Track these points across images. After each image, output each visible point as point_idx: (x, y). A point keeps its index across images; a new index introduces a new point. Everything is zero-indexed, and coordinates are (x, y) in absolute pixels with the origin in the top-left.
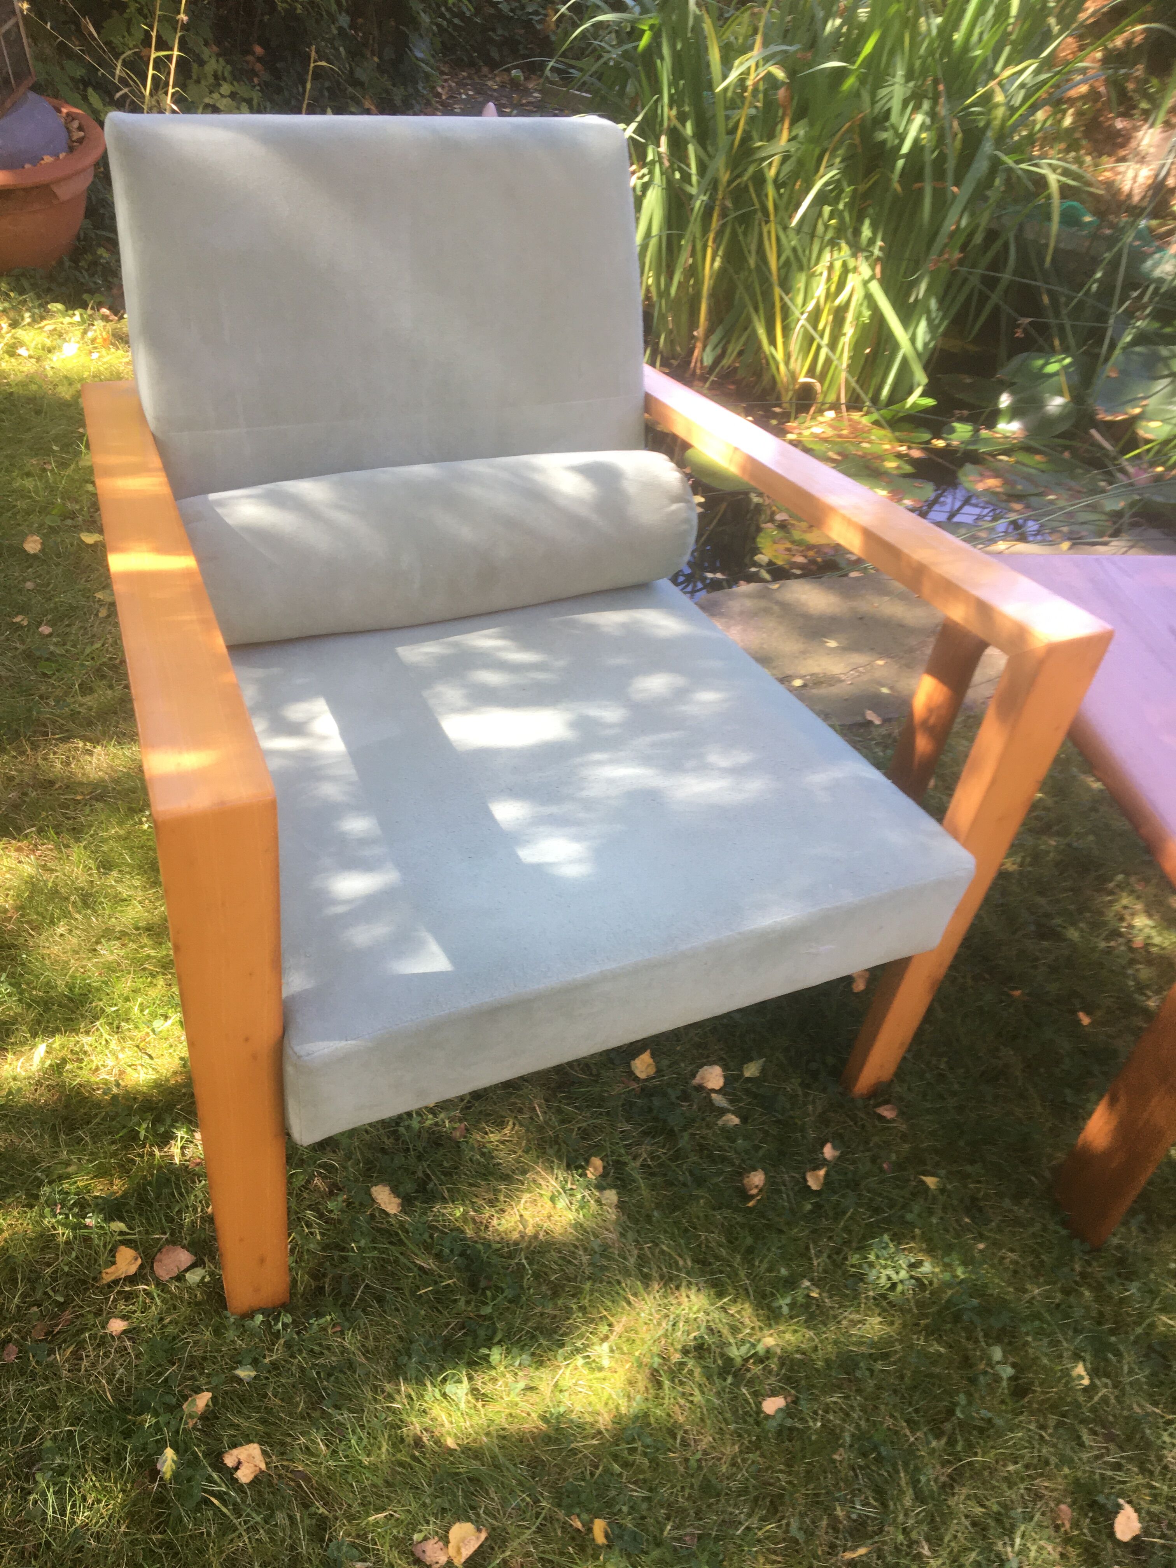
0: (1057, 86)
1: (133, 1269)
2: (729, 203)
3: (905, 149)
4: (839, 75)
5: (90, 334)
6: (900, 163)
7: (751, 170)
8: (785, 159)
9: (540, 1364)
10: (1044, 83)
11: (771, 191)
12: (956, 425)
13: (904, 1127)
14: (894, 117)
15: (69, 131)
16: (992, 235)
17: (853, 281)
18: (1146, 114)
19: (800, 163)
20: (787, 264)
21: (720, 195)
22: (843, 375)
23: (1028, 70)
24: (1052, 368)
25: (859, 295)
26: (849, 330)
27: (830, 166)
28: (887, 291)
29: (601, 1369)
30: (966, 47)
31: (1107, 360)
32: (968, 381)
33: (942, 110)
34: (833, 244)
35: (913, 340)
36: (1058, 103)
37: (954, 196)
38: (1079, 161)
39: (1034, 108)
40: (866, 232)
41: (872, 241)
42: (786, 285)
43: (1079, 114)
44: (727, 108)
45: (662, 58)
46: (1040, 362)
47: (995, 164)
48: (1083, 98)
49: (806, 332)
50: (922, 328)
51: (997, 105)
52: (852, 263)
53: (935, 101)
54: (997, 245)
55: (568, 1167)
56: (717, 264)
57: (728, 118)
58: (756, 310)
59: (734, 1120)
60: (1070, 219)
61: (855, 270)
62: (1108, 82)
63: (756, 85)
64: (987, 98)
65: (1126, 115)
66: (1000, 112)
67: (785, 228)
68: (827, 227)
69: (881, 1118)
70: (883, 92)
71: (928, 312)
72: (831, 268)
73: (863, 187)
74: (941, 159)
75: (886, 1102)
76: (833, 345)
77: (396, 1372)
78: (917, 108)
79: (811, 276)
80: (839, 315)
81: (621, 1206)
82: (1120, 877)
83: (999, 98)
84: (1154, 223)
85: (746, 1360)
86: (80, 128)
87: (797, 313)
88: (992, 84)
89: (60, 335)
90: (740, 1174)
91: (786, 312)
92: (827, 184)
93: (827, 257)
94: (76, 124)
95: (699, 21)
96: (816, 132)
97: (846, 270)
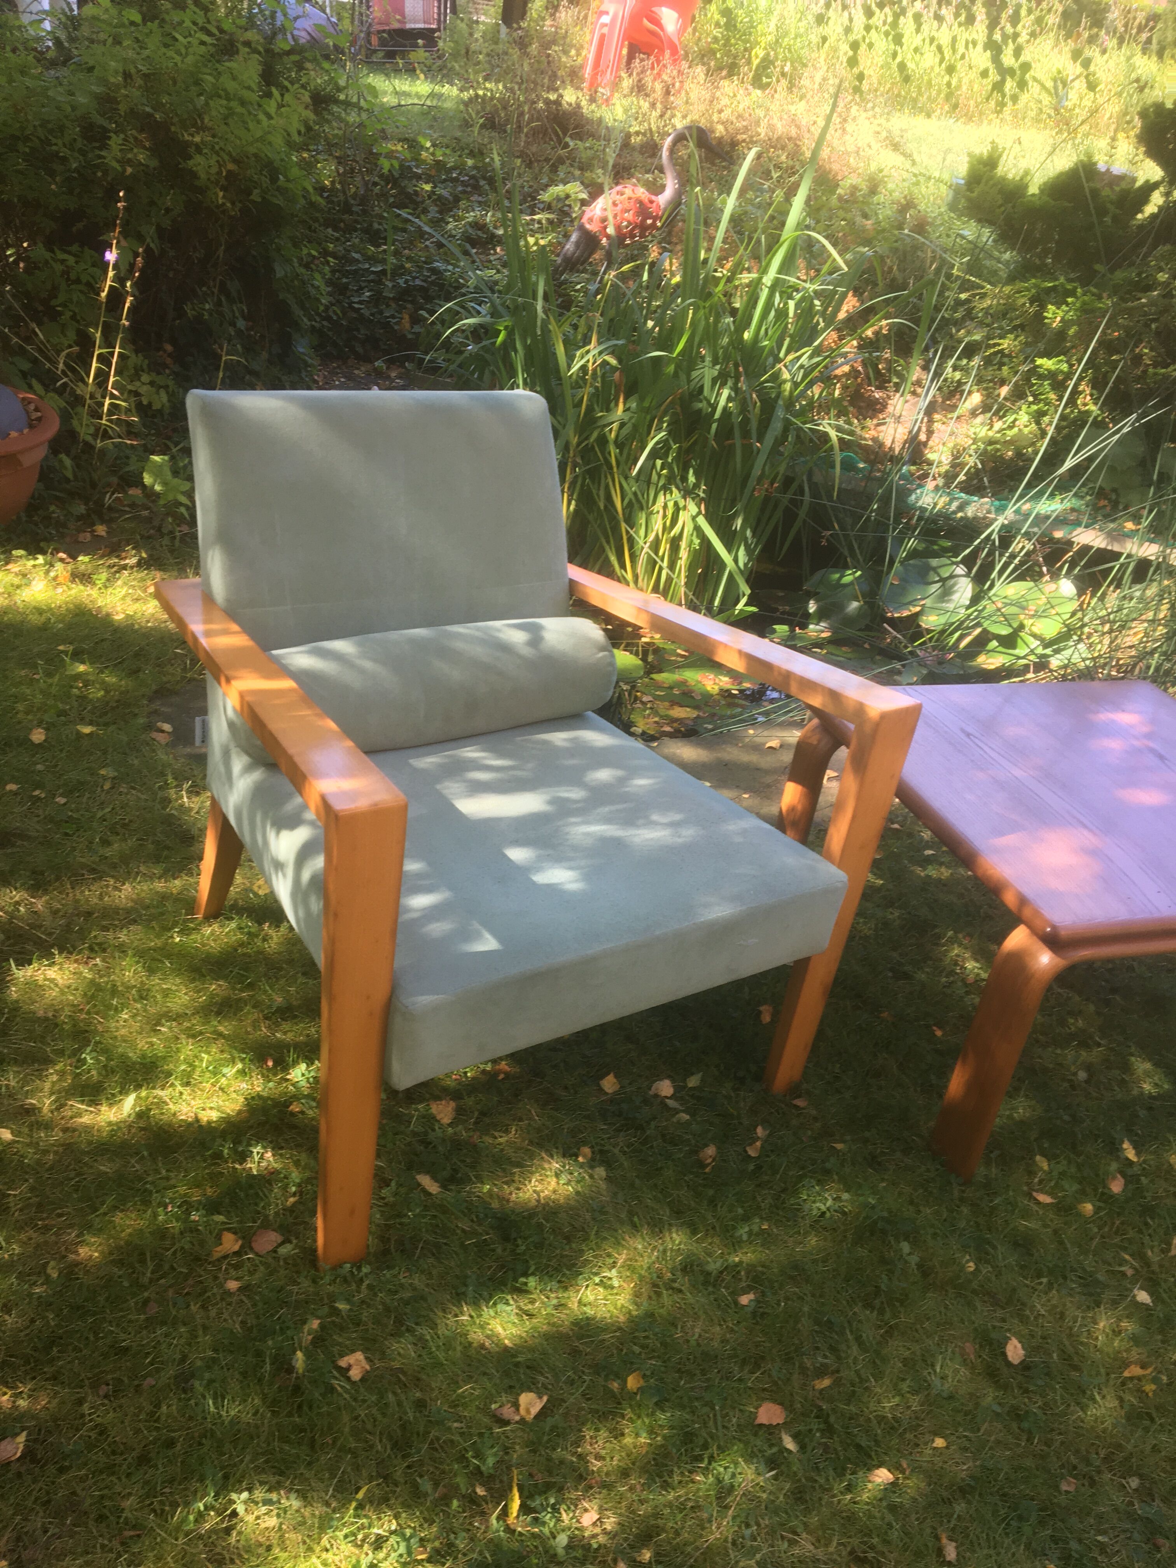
0: (826, 367)
1: (236, 1248)
2: (579, 460)
3: (717, 415)
4: (661, 362)
5: (52, 574)
6: (714, 426)
7: (595, 435)
8: (622, 425)
9: (566, 1289)
10: (818, 364)
11: (613, 451)
12: (776, 627)
13: (814, 1112)
14: (706, 392)
15: (27, 412)
16: (788, 481)
17: (683, 516)
18: (897, 387)
19: (635, 427)
20: (630, 505)
21: (571, 454)
22: (683, 589)
23: (805, 357)
24: (848, 579)
25: (689, 528)
26: (684, 554)
27: (659, 429)
28: (711, 524)
29: (612, 1288)
30: (756, 339)
31: (889, 572)
32: (781, 594)
33: (743, 385)
34: (666, 489)
35: (736, 560)
36: (827, 380)
37: (759, 450)
38: (850, 423)
39: (810, 385)
40: (692, 479)
41: (697, 486)
42: (631, 522)
43: (845, 388)
44: (572, 388)
45: (516, 351)
46: (837, 576)
47: (787, 424)
48: (847, 375)
49: (649, 556)
50: (742, 552)
51: (785, 381)
52: (682, 503)
53: (737, 380)
54: (794, 486)
55: (564, 1156)
56: (572, 508)
57: (573, 396)
58: (608, 542)
59: (685, 1117)
60: (848, 466)
61: (685, 508)
62: (864, 364)
63: (594, 370)
64: (776, 377)
65: (880, 387)
66: (788, 386)
67: (626, 478)
68: (659, 476)
69: (796, 1107)
70: (695, 374)
71: (746, 539)
72: (665, 507)
73: (686, 445)
74: (746, 421)
75: (799, 1096)
76: (672, 566)
77: (459, 1297)
78: (723, 385)
79: (649, 515)
80: (675, 544)
81: (608, 1179)
82: (950, 933)
83: (786, 375)
84: (913, 468)
85: (721, 1272)
86: (37, 410)
87: (641, 542)
88: (778, 366)
89: (24, 575)
90: (696, 1152)
91: (631, 541)
92: (657, 443)
93: (661, 499)
94: (32, 407)
95: (545, 323)
96: (646, 404)
97: (677, 509)
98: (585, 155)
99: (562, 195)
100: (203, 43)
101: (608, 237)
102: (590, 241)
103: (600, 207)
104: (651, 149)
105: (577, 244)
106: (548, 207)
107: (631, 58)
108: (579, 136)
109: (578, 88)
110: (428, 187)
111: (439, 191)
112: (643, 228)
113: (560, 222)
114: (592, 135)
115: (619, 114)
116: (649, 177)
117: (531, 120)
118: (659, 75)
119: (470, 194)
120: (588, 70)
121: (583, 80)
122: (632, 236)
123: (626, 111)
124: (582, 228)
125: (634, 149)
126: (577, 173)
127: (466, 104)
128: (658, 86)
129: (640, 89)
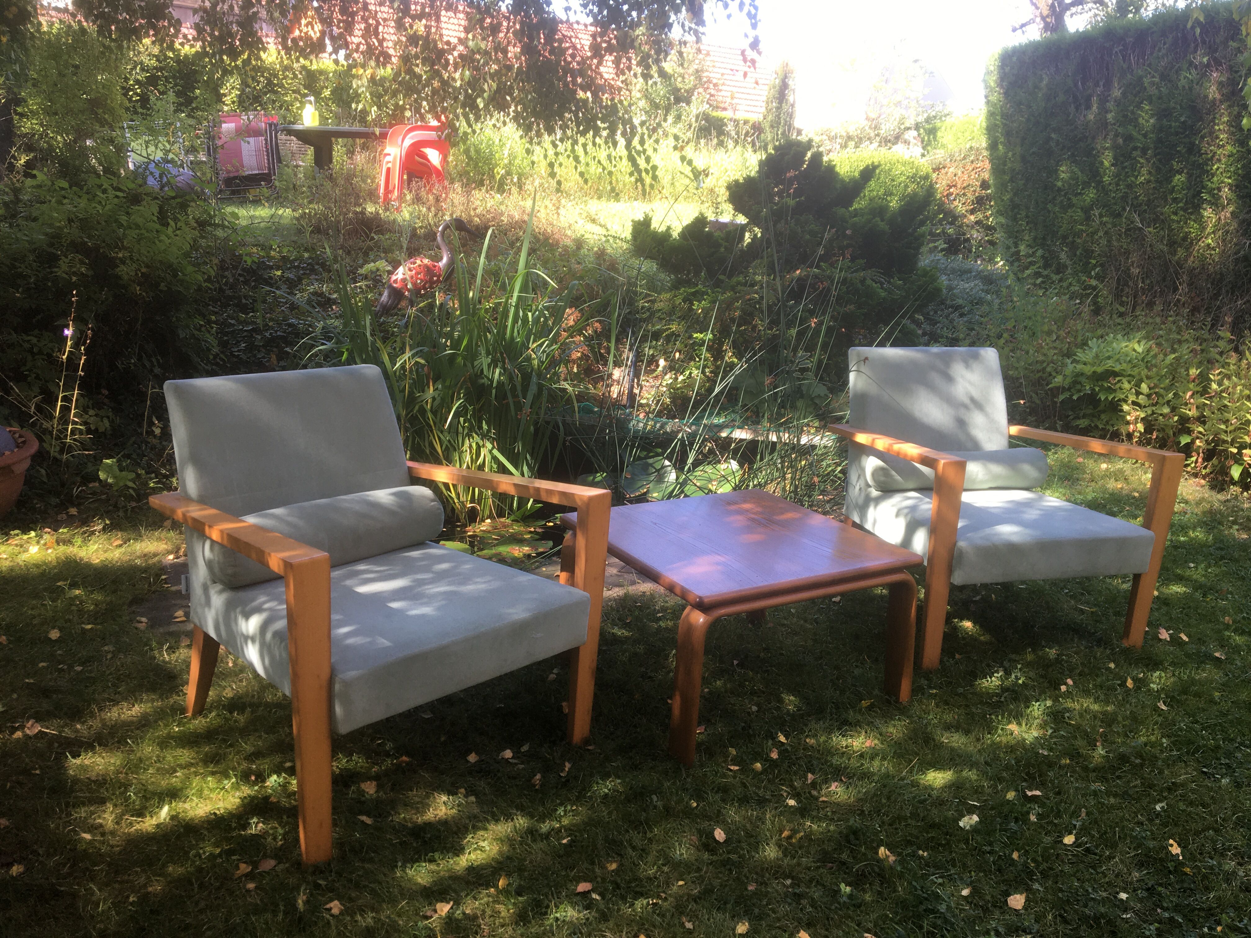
1: (249, 870)
2: (408, 425)
3: (494, 385)
4: (452, 357)
5: (42, 542)
6: (494, 391)
7: (417, 407)
8: (434, 399)
10: (555, 349)
11: (430, 415)
13: (599, 751)
14: (485, 372)
15: (15, 439)
17: (483, 452)
18: (614, 363)
19: (443, 400)
22: (490, 499)
23: (545, 345)
24: (598, 479)
25: (488, 458)
27: (458, 398)
28: (502, 453)
30: (512, 338)
31: (623, 471)
33: (508, 365)
34: (469, 436)
35: (522, 474)
36: (566, 361)
37: (524, 403)
40: (485, 427)
41: (489, 431)
43: (580, 366)
47: (540, 387)
48: (580, 359)
50: (525, 469)
51: (533, 359)
52: (481, 443)
53: (504, 363)
56: (409, 455)
59: (521, 765)
60: (585, 410)
61: (484, 446)
62: (591, 350)
63: (411, 368)
64: (528, 358)
65: (604, 364)
66: (536, 362)
67: (441, 431)
68: (463, 428)
69: (588, 750)
70: (476, 363)
71: (527, 460)
72: (470, 447)
73: (478, 406)
74: (513, 387)
75: (589, 745)
78: (496, 366)
79: (461, 453)
80: (481, 469)
81: (477, 801)
83: (534, 356)
88: (529, 351)
89: (23, 545)
90: (529, 780)
92: (458, 407)
93: (467, 442)
95: (373, 343)
96: (448, 383)
97: (479, 447)
98: (386, 244)
99: (374, 269)
100: (117, 197)
101: (409, 290)
102: (397, 294)
103: (400, 273)
104: (431, 236)
105: (389, 296)
106: (366, 277)
107: (409, 181)
108: (381, 232)
109: (376, 203)
110: (279, 273)
111: (286, 275)
112: (432, 282)
113: (375, 286)
114: (390, 231)
115: (407, 215)
116: (433, 253)
117: (345, 225)
118: (430, 190)
119: (310, 275)
120: (382, 190)
121: (379, 198)
122: (425, 289)
123: (411, 214)
124: (390, 286)
125: (420, 237)
126: (383, 255)
127: (297, 219)
128: (431, 197)
129: (418, 200)
